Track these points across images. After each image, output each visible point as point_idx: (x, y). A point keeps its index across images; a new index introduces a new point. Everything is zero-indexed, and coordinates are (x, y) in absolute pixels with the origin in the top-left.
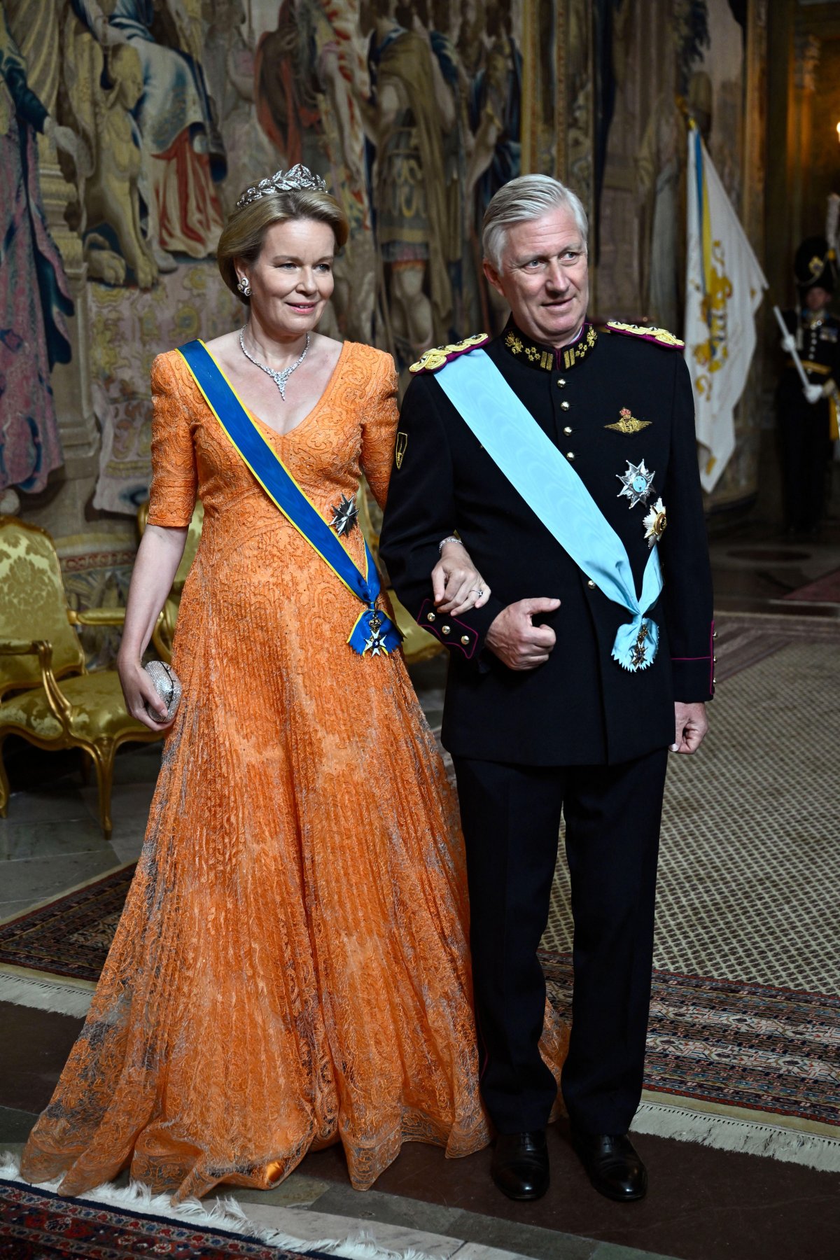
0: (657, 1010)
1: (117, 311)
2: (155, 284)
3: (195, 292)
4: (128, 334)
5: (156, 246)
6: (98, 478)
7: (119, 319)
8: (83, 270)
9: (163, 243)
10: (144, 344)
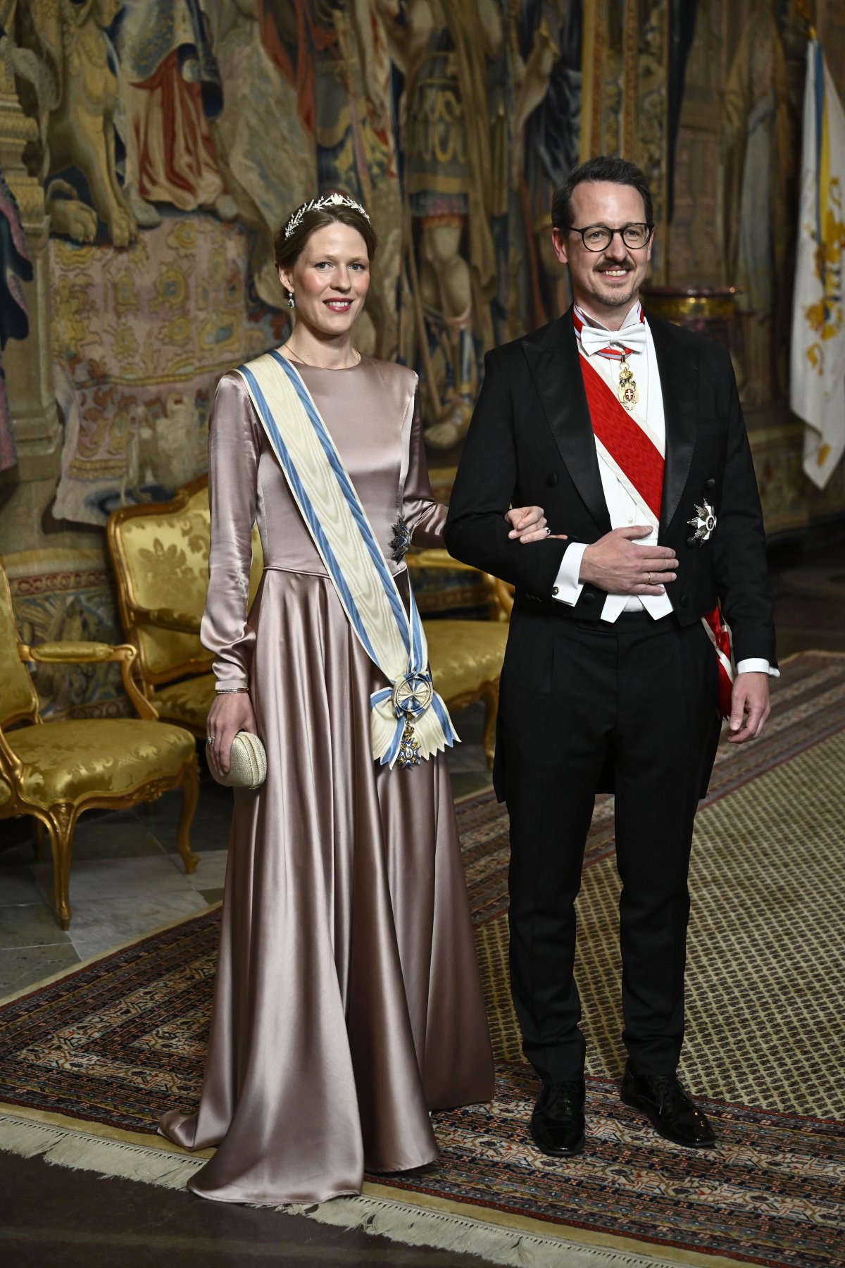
0: (746, 1158)
1: (85, 275)
2: (133, 242)
3: (182, 252)
4: (99, 304)
5: (134, 195)
6: (59, 480)
7: (88, 285)
8: (44, 224)
9: (143, 191)
10: (119, 315)
